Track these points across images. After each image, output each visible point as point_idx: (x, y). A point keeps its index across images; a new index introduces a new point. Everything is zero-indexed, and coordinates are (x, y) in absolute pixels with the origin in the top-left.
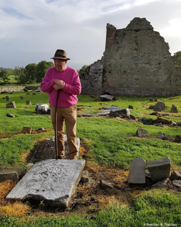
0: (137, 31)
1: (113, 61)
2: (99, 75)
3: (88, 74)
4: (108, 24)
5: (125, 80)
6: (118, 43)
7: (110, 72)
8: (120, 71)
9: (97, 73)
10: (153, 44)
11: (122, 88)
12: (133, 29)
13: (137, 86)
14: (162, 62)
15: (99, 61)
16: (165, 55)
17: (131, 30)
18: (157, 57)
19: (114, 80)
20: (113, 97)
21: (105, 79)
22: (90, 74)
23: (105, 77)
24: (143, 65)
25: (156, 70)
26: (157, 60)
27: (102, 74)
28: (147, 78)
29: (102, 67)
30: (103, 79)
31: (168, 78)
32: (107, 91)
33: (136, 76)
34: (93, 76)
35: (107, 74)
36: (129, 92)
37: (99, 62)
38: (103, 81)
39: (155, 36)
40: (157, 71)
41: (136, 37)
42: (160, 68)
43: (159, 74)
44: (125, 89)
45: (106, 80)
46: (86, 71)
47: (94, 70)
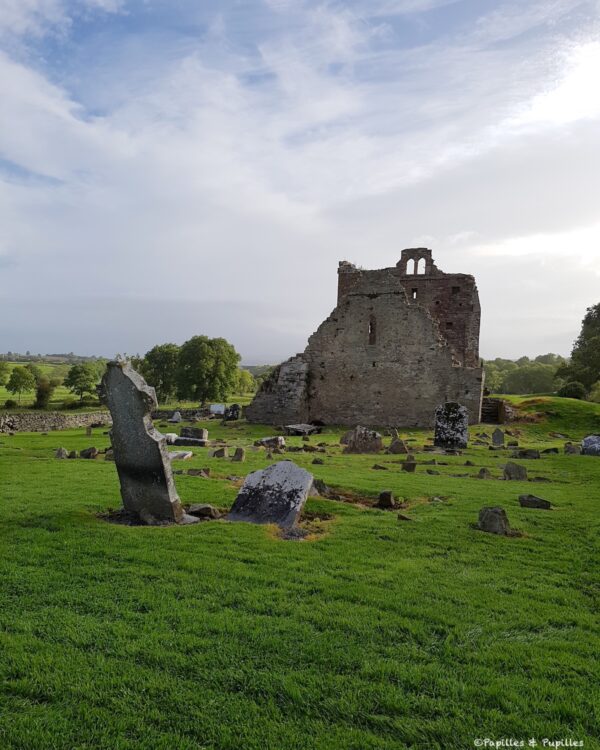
0: (372, 296)
1: (327, 355)
2: (299, 385)
3: (276, 382)
4: (341, 264)
5: (353, 395)
7: (322, 378)
8: (343, 376)
9: (293, 381)
10: (405, 322)
11: (349, 412)
12: (365, 292)
13: (378, 406)
14: (425, 357)
15: (298, 355)
16: (430, 344)
17: (362, 295)
18: (414, 348)
19: (332, 394)
22: (280, 382)
23: (314, 388)
24: (388, 364)
25: (413, 373)
26: (415, 354)
27: (303, 383)
28: (398, 390)
29: (304, 368)
30: (307, 391)
31: (442, 389)
33: (375, 387)
34: (285, 386)
35: (317, 382)
37: (300, 358)
38: (309, 397)
39: (408, 307)
40: (416, 375)
41: (372, 309)
42: (422, 370)
43: (421, 381)
44: (355, 413)
45: (315, 394)
46: (272, 376)
47: (287, 374)
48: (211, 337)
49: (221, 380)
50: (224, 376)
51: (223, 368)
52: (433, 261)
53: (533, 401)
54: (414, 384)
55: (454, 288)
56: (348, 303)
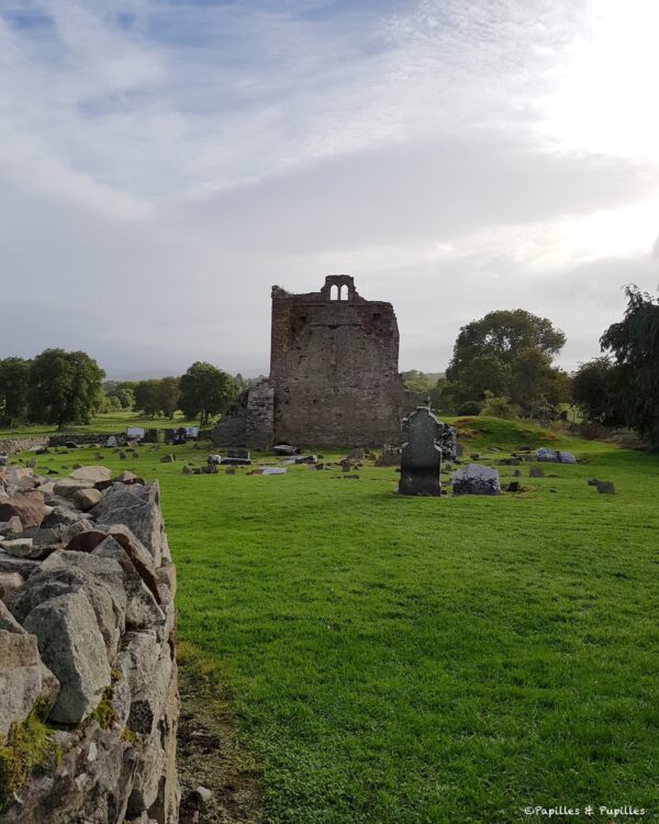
0: (333, 327)
1: (291, 381)
2: (268, 409)
3: (244, 406)
5: (316, 417)
6: (300, 348)
7: (287, 402)
8: (307, 400)
9: (263, 406)
10: (363, 351)
11: (312, 433)
12: (326, 323)
13: (339, 428)
14: (380, 383)
17: (324, 326)
19: (295, 417)
20: (296, 449)
21: (278, 415)
22: (250, 407)
23: (279, 412)
24: (348, 389)
25: (371, 397)
26: (372, 380)
27: (272, 407)
28: (357, 412)
29: (271, 392)
30: (274, 415)
31: (394, 411)
32: (283, 439)
33: (336, 410)
34: (255, 410)
35: (282, 406)
36: (326, 440)
37: (266, 384)
38: (276, 420)
40: (373, 399)
41: (332, 338)
42: (378, 394)
43: (377, 404)
44: (319, 434)
45: (281, 417)
46: (239, 401)
47: (255, 399)
48: (68, 351)
49: (82, 399)
50: (86, 394)
51: (85, 385)
52: (354, 288)
53: (465, 420)
54: (371, 407)
55: (375, 315)
56: (311, 333)
